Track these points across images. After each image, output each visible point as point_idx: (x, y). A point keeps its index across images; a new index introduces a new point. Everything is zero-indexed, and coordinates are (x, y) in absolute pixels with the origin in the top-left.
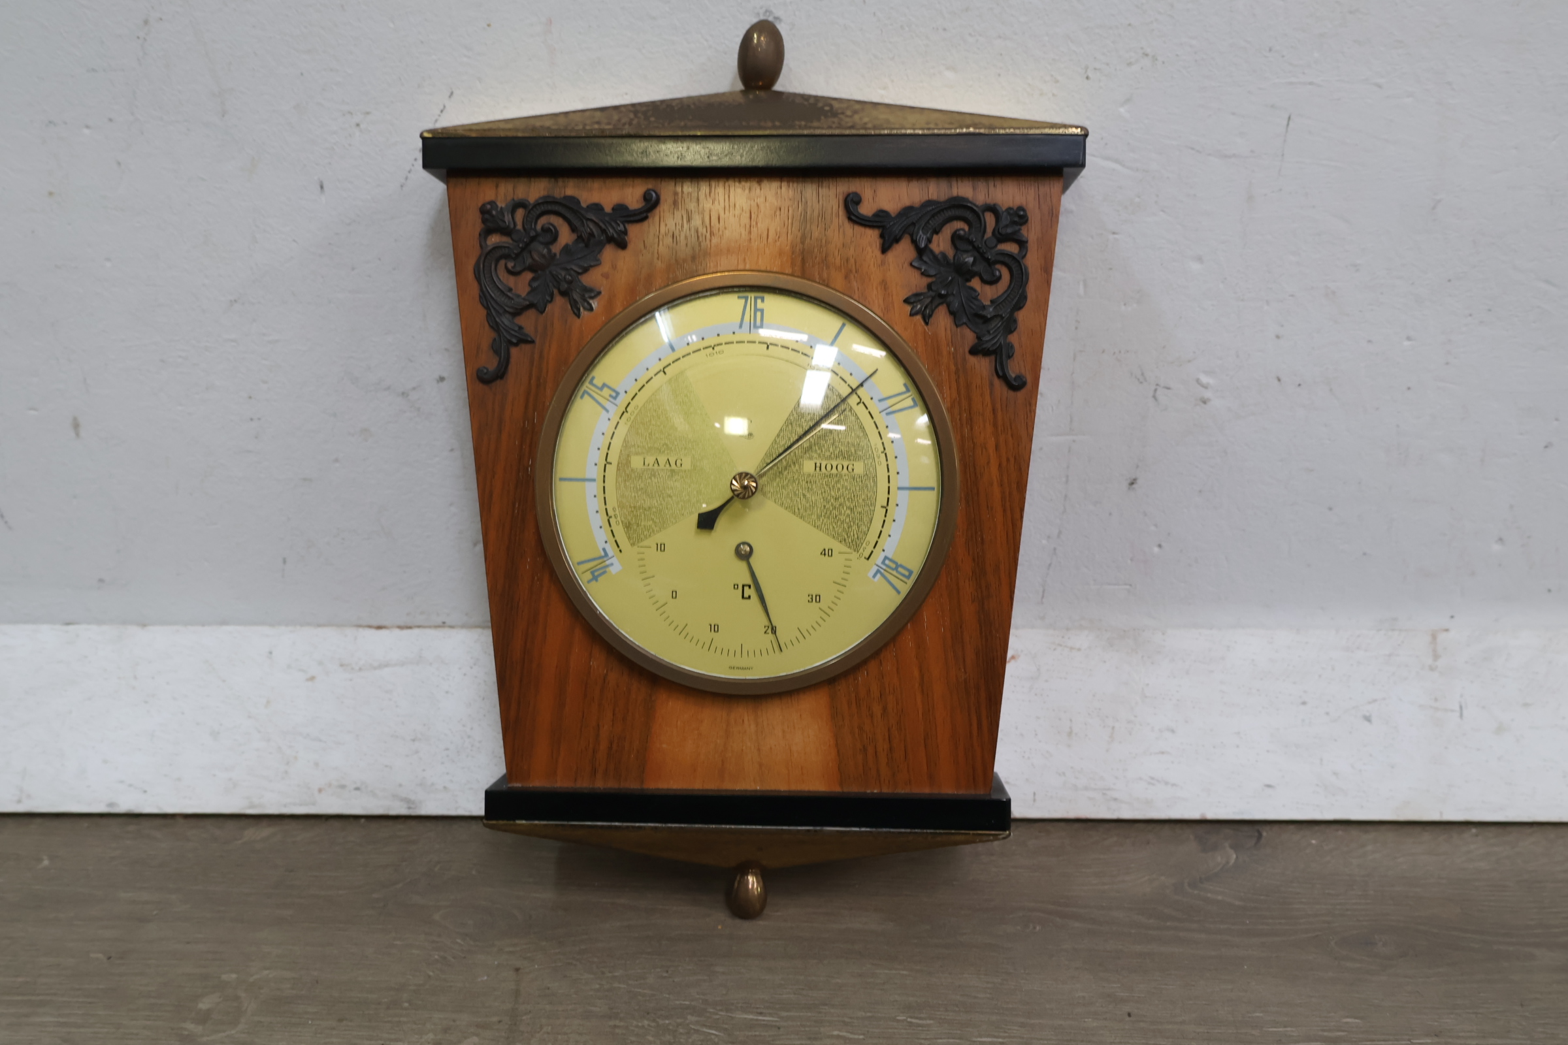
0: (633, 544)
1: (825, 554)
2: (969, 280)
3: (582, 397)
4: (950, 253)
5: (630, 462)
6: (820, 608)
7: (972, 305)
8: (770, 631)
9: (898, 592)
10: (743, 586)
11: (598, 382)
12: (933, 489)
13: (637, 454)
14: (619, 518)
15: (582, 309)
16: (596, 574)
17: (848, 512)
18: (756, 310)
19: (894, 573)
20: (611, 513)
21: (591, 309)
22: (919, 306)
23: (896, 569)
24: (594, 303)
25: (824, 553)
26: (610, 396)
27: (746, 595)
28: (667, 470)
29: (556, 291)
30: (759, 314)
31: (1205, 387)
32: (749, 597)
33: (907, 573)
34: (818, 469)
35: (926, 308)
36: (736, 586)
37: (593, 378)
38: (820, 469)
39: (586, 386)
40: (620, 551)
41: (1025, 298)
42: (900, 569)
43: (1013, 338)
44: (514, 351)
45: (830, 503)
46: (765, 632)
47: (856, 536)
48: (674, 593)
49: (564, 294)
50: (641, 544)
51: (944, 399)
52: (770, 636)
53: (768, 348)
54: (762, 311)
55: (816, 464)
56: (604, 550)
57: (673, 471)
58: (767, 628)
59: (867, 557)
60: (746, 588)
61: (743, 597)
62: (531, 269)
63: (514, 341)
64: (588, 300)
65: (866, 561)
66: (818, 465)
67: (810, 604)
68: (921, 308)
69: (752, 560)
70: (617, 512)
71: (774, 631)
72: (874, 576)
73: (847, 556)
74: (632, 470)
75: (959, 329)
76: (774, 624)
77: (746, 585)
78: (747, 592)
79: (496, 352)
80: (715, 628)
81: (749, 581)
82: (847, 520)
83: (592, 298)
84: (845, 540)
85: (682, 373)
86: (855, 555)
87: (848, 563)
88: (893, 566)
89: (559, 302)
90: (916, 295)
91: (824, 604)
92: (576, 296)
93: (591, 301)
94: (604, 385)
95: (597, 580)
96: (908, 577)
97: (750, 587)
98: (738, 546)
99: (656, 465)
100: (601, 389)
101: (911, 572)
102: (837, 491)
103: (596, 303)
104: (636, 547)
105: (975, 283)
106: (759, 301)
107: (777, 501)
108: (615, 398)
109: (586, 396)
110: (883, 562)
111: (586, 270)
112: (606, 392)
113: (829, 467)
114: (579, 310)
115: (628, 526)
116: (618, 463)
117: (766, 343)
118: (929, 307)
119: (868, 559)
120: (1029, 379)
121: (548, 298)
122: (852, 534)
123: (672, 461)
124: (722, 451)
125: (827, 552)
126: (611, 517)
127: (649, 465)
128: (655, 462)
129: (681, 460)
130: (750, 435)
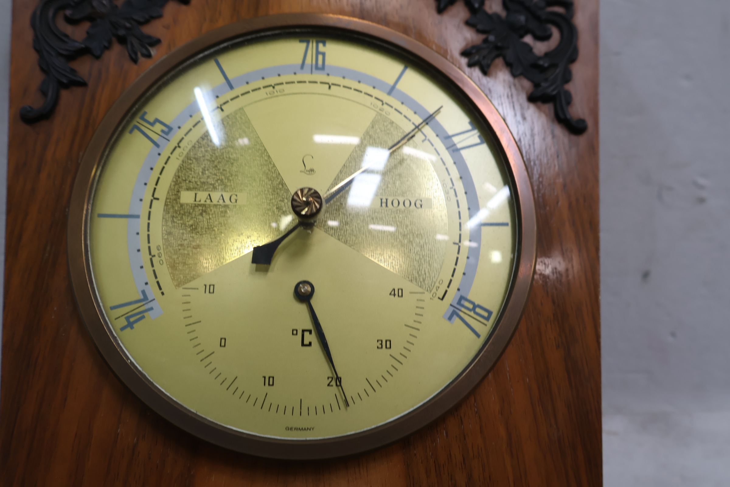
0: (178, 285)
1: (394, 295)
2: (522, 36)
3: (131, 132)
4: (503, 14)
5: (179, 198)
6: (391, 355)
7: (526, 56)
8: (333, 383)
9: (478, 336)
10: (303, 331)
11: (150, 117)
12: (507, 224)
13: (188, 189)
14: (163, 258)
15: (139, 55)
16: (132, 320)
17: (418, 249)
18: (318, 53)
19: (472, 313)
20: (154, 251)
21: (149, 56)
22: (476, 58)
23: (474, 310)
24: (153, 51)
25: (393, 293)
26: (163, 131)
27: (306, 342)
28: (220, 205)
29: (114, 40)
30: (320, 57)
31: (701, 187)
32: (310, 344)
33: (486, 314)
34: (384, 205)
35: (483, 59)
36: (294, 332)
37: (145, 113)
38: (387, 206)
39: (137, 121)
40: (163, 293)
42: (478, 310)
43: (570, 87)
44: (65, 94)
45: (398, 240)
46: (329, 385)
47: (427, 274)
48: (223, 341)
49: (122, 41)
50: (186, 286)
52: (334, 389)
53: (330, 87)
54: (324, 54)
55: (381, 200)
56: (143, 292)
57: (227, 207)
58: (330, 379)
59: (441, 297)
60: (307, 334)
61: (303, 344)
62: (91, 18)
63: (65, 81)
64: (147, 47)
65: (440, 301)
66: (384, 200)
67: (380, 350)
68: (478, 60)
69: (313, 302)
70: (162, 251)
71: (338, 380)
72: (450, 318)
73: (418, 296)
74: (182, 205)
75: (516, 80)
76: (339, 375)
77: (307, 330)
78: (308, 338)
79: (44, 93)
80: (270, 381)
81: (309, 325)
82: (418, 258)
83: (151, 45)
84: (416, 280)
85: (241, 109)
86: (427, 296)
87: (421, 304)
88: (471, 306)
89: (117, 48)
90: (474, 47)
91: (395, 350)
92: (135, 44)
93: (150, 49)
94: (157, 121)
95: (132, 328)
96: (487, 319)
97: (310, 332)
98: (297, 286)
99: (209, 201)
100: (152, 124)
101: (490, 313)
102: (405, 227)
104: (181, 288)
105: (528, 39)
106: (321, 45)
107: (341, 237)
108: (167, 133)
109: (136, 132)
110: (459, 302)
111: (147, 22)
112: (158, 128)
113: (396, 203)
114: (136, 54)
115: (173, 266)
116: (167, 199)
117: (328, 84)
118: (486, 59)
119: (442, 299)
120: (590, 123)
121: (106, 44)
122: (423, 272)
123: (226, 196)
124: (281, 186)
125: (396, 293)
126: (154, 256)
127: (200, 201)
128: (207, 198)
129: (236, 195)
130: (312, 170)
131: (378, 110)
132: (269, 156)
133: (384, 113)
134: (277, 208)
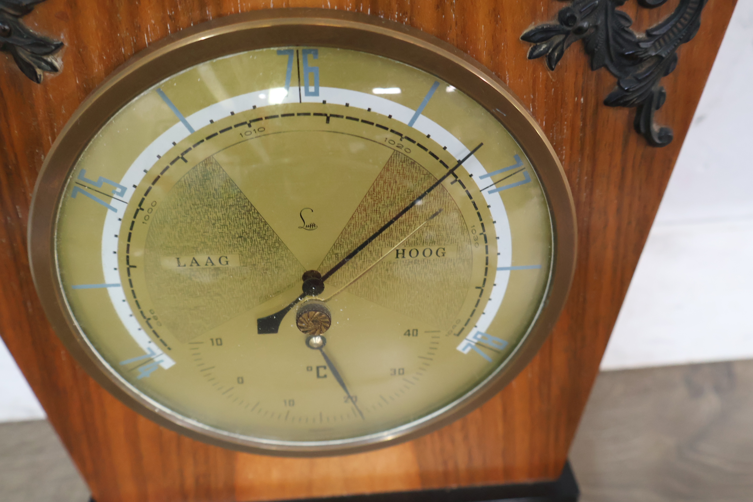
0: (183, 341)
1: (409, 335)
3: (74, 196)
5: (160, 265)
6: (403, 380)
7: (621, 41)
8: (349, 400)
10: (318, 368)
11: (92, 176)
13: (167, 254)
14: (159, 320)
15: (38, 70)
17: (436, 295)
20: (148, 315)
21: (54, 69)
22: (544, 46)
24: (58, 63)
25: (408, 333)
26: (114, 193)
27: (321, 375)
28: (210, 268)
32: (325, 376)
34: (400, 255)
35: (554, 50)
36: (309, 369)
37: (82, 171)
38: (403, 255)
39: (76, 181)
40: (169, 349)
41: (698, 25)
43: (666, 82)
45: (415, 288)
46: (345, 402)
47: (444, 316)
48: (241, 379)
50: (192, 341)
51: (561, 160)
52: (350, 404)
53: (328, 120)
55: (397, 251)
56: (149, 349)
57: (218, 269)
58: (346, 398)
60: (321, 369)
61: (318, 376)
64: (45, 58)
65: (455, 338)
66: (400, 252)
67: (393, 376)
68: (548, 48)
70: (157, 314)
71: (353, 400)
72: (464, 349)
73: (434, 334)
74: (165, 271)
75: (595, 73)
77: (321, 367)
78: (322, 372)
80: (290, 403)
81: (323, 362)
83: (47, 54)
85: (211, 157)
86: (443, 333)
87: (435, 340)
90: (542, 30)
91: (408, 375)
92: (24, 55)
93: (50, 59)
97: (324, 367)
99: (195, 265)
100: (98, 185)
103: (59, 60)
104: (187, 343)
105: (627, 8)
106: (310, 56)
108: (121, 195)
109: (80, 194)
110: (475, 337)
112: (107, 189)
113: (414, 253)
115: (173, 327)
116: (146, 267)
117: (326, 115)
118: (559, 48)
119: (457, 335)
120: (676, 133)
123: (215, 260)
124: (277, 245)
125: (411, 333)
126: (149, 319)
127: (185, 266)
128: (192, 262)
129: (226, 257)
130: (313, 226)
131: (394, 147)
132: (258, 213)
133: (402, 151)
134: (276, 267)
